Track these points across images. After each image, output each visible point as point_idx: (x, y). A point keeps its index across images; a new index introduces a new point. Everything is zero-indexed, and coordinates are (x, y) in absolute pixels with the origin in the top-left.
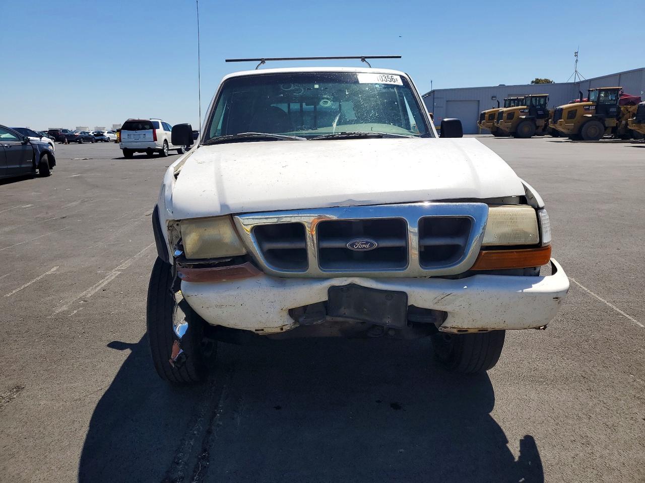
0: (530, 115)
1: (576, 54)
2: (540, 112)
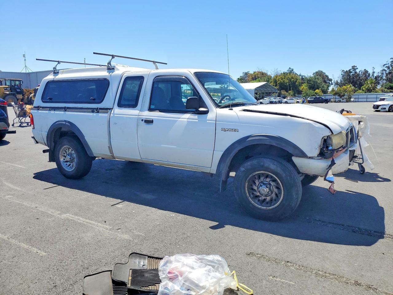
0: (11, 92)
1: (24, 56)
2: (18, 90)
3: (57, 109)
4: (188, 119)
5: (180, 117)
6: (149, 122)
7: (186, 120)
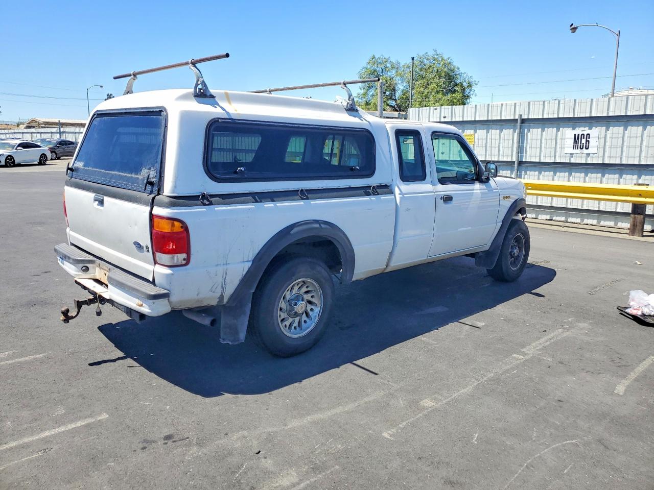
3: (279, 197)
4: (480, 190)
5: (473, 189)
6: (448, 199)
7: (479, 191)
